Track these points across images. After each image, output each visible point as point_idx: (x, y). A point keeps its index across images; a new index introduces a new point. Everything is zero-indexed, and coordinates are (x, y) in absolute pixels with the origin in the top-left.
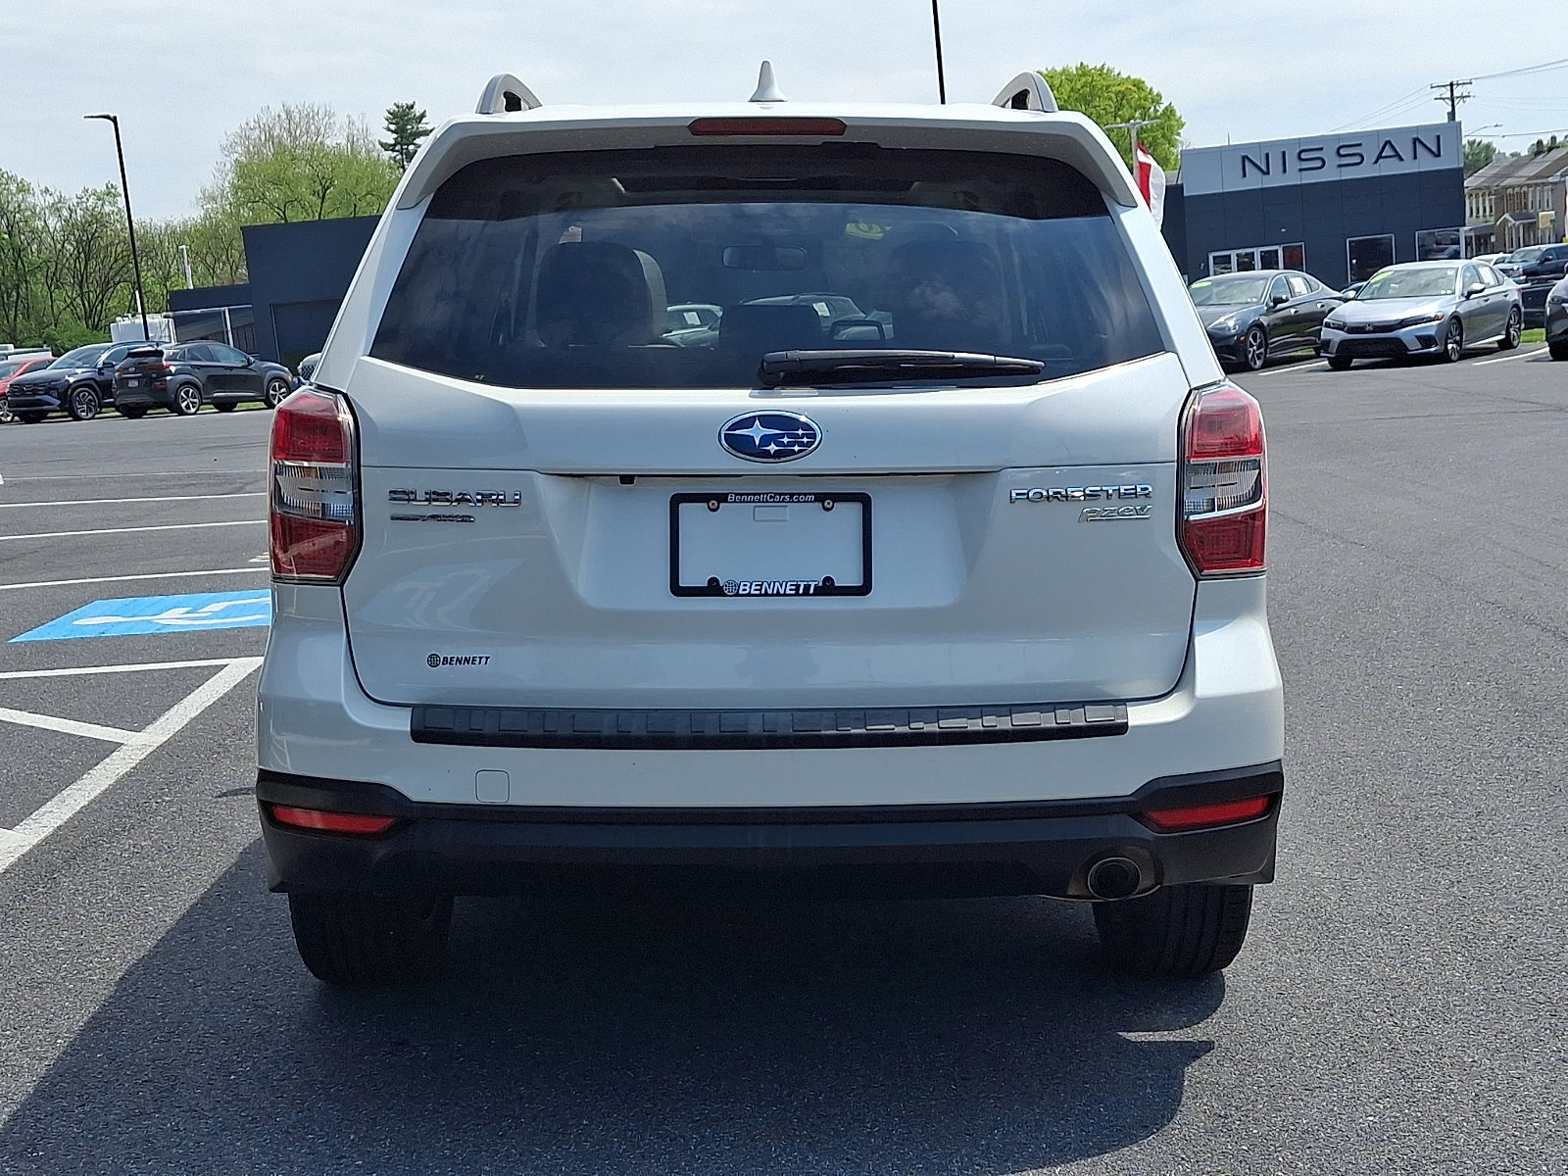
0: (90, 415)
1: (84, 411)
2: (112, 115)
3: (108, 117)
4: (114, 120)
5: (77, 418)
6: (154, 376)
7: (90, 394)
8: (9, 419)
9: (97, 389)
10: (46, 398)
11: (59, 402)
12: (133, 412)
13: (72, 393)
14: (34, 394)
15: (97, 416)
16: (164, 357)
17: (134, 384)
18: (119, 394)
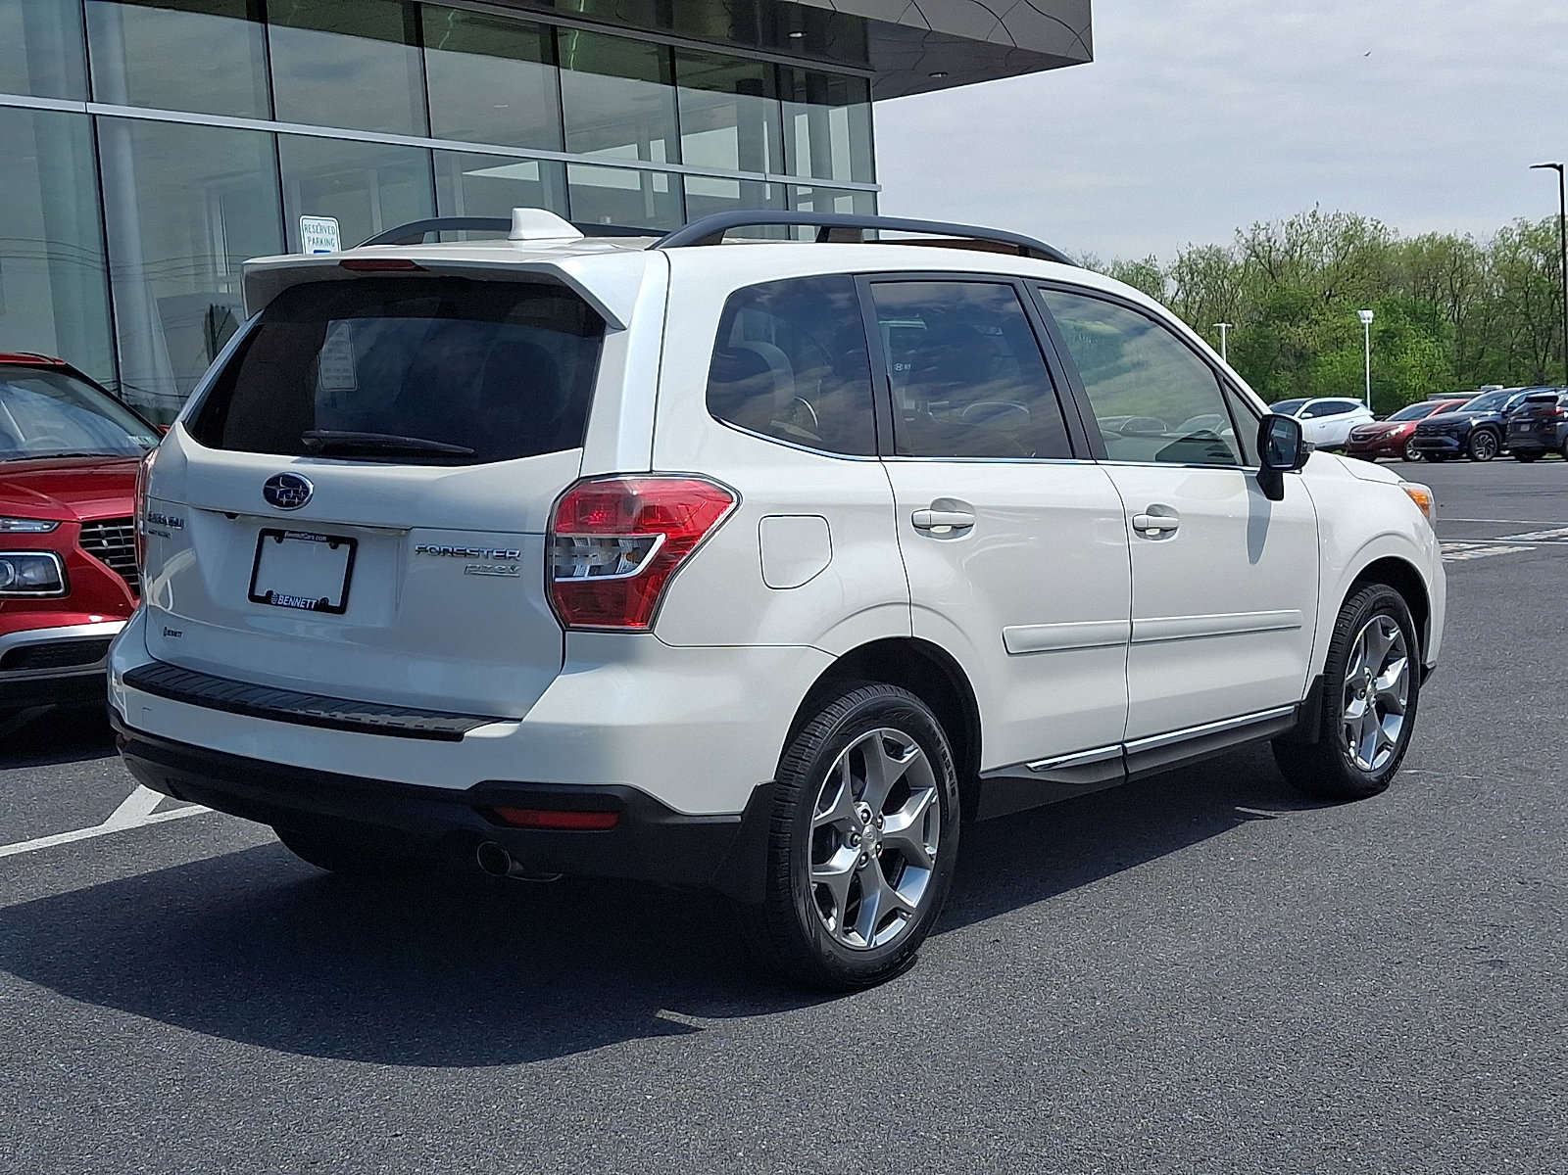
0: (1487, 457)
1: (1481, 453)
2: (1558, 164)
3: (1554, 166)
4: (1560, 168)
5: (1477, 460)
6: (1545, 421)
7: (1490, 437)
8: (1417, 457)
9: (1498, 432)
10: (1447, 439)
11: (1458, 443)
12: (1525, 455)
13: (1472, 435)
14: (1437, 435)
15: (1494, 459)
16: (1558, 403)
17: (1525, 428)
18: (1512, 438)
